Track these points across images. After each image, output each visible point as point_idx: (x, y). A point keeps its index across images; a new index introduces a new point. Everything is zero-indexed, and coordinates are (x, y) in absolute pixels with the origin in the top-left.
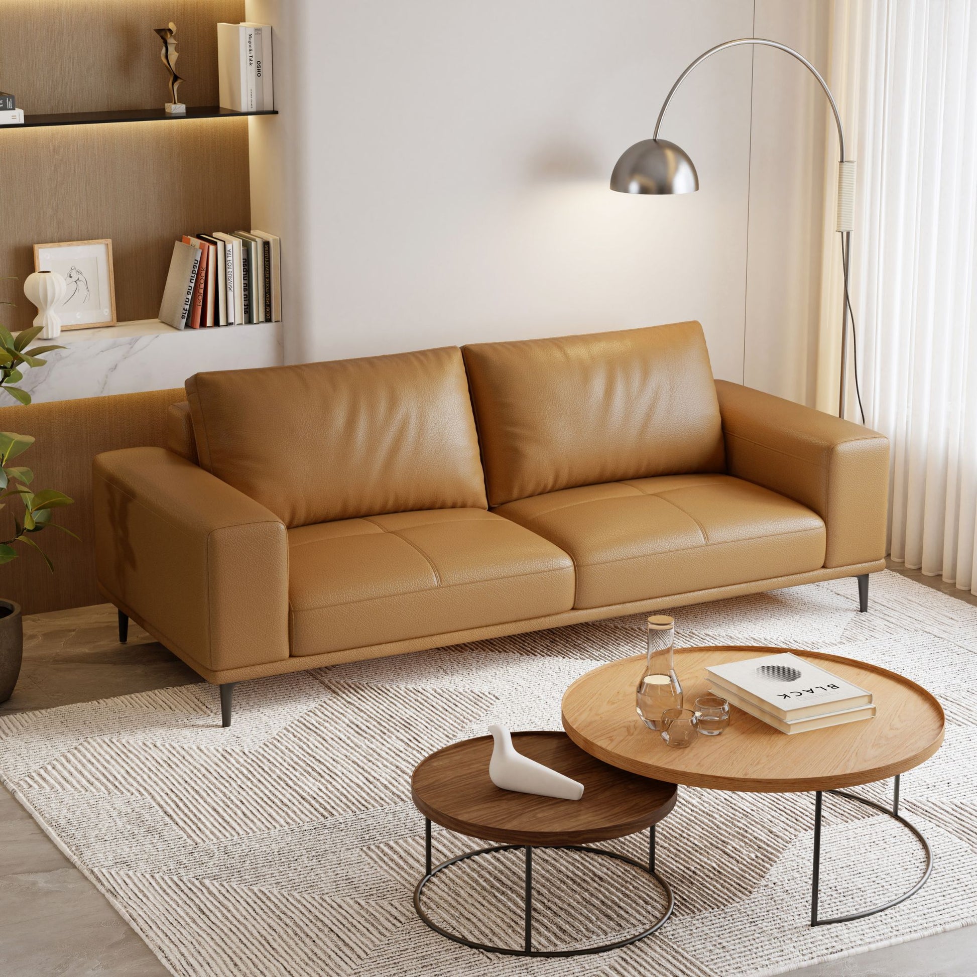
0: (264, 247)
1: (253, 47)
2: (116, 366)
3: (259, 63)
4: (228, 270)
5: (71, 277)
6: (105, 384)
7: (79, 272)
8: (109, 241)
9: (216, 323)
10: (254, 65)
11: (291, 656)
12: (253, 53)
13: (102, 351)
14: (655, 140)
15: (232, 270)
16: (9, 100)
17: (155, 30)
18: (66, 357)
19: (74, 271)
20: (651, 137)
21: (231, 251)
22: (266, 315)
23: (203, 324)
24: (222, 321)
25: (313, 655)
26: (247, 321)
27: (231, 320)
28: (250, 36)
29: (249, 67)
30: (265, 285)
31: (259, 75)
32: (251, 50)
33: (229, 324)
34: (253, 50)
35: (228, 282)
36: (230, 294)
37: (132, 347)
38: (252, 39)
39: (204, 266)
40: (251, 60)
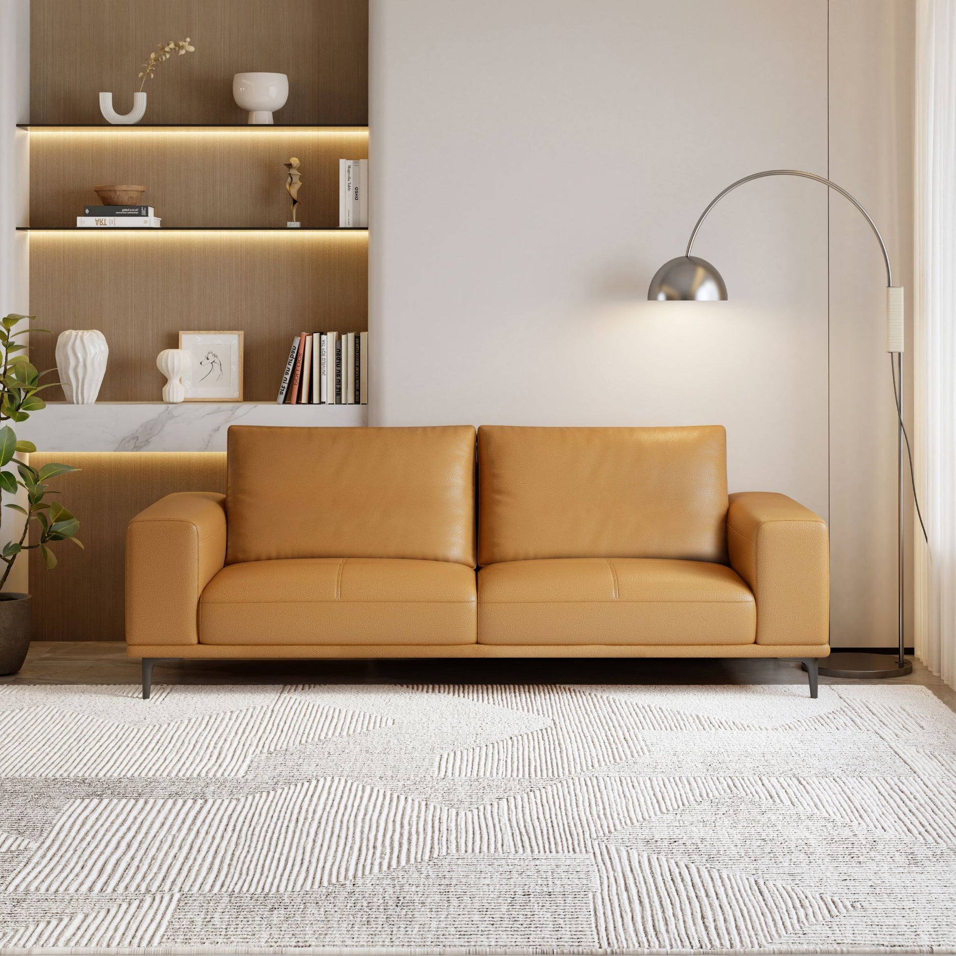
0: (355, 340)
1: (351, 175)
2: (219, 428)
3: (356, 189)
4: (322, 357)
5: (208, 359)
6: (209, 441)
7: (215, 356)
8: (242, 333)
9: (310, 401)
10: (352, 190)
11: (199, 643)
12: (351, 180)
13: (208, 414)
14: (687, 256)
15: (325, 357)
16: (144, 209)
17: (284, 164)
18: (177, 417)
19: (211, 355)
20: (684, 255)
21: (325, 341)
22: (355, 398)
23: (298, 402)
24: (316, 399)
25: (218, 645)
26: (338, 402)
27: (323, 400)
28: (349, 167)
29: (348, 192)
30: (355, 373)
31: (356, 198)
32: (349, 178)
33: (321, 403)
34: (352, 177)
35: (322, 367)
36: (324, 378)
37: (233, 413)
38: (351, 170)
39: (301, 352)
40: (349, 186)
